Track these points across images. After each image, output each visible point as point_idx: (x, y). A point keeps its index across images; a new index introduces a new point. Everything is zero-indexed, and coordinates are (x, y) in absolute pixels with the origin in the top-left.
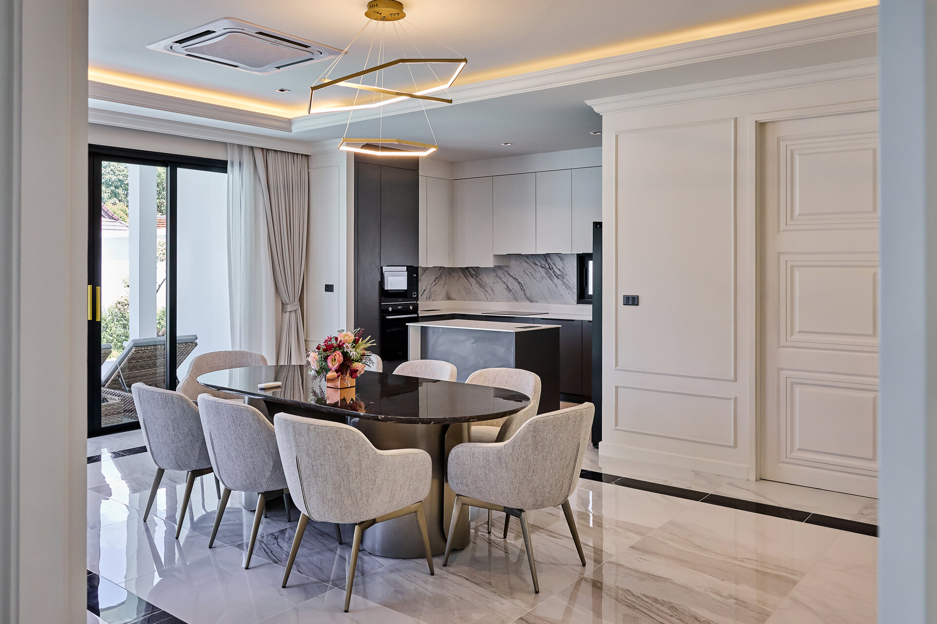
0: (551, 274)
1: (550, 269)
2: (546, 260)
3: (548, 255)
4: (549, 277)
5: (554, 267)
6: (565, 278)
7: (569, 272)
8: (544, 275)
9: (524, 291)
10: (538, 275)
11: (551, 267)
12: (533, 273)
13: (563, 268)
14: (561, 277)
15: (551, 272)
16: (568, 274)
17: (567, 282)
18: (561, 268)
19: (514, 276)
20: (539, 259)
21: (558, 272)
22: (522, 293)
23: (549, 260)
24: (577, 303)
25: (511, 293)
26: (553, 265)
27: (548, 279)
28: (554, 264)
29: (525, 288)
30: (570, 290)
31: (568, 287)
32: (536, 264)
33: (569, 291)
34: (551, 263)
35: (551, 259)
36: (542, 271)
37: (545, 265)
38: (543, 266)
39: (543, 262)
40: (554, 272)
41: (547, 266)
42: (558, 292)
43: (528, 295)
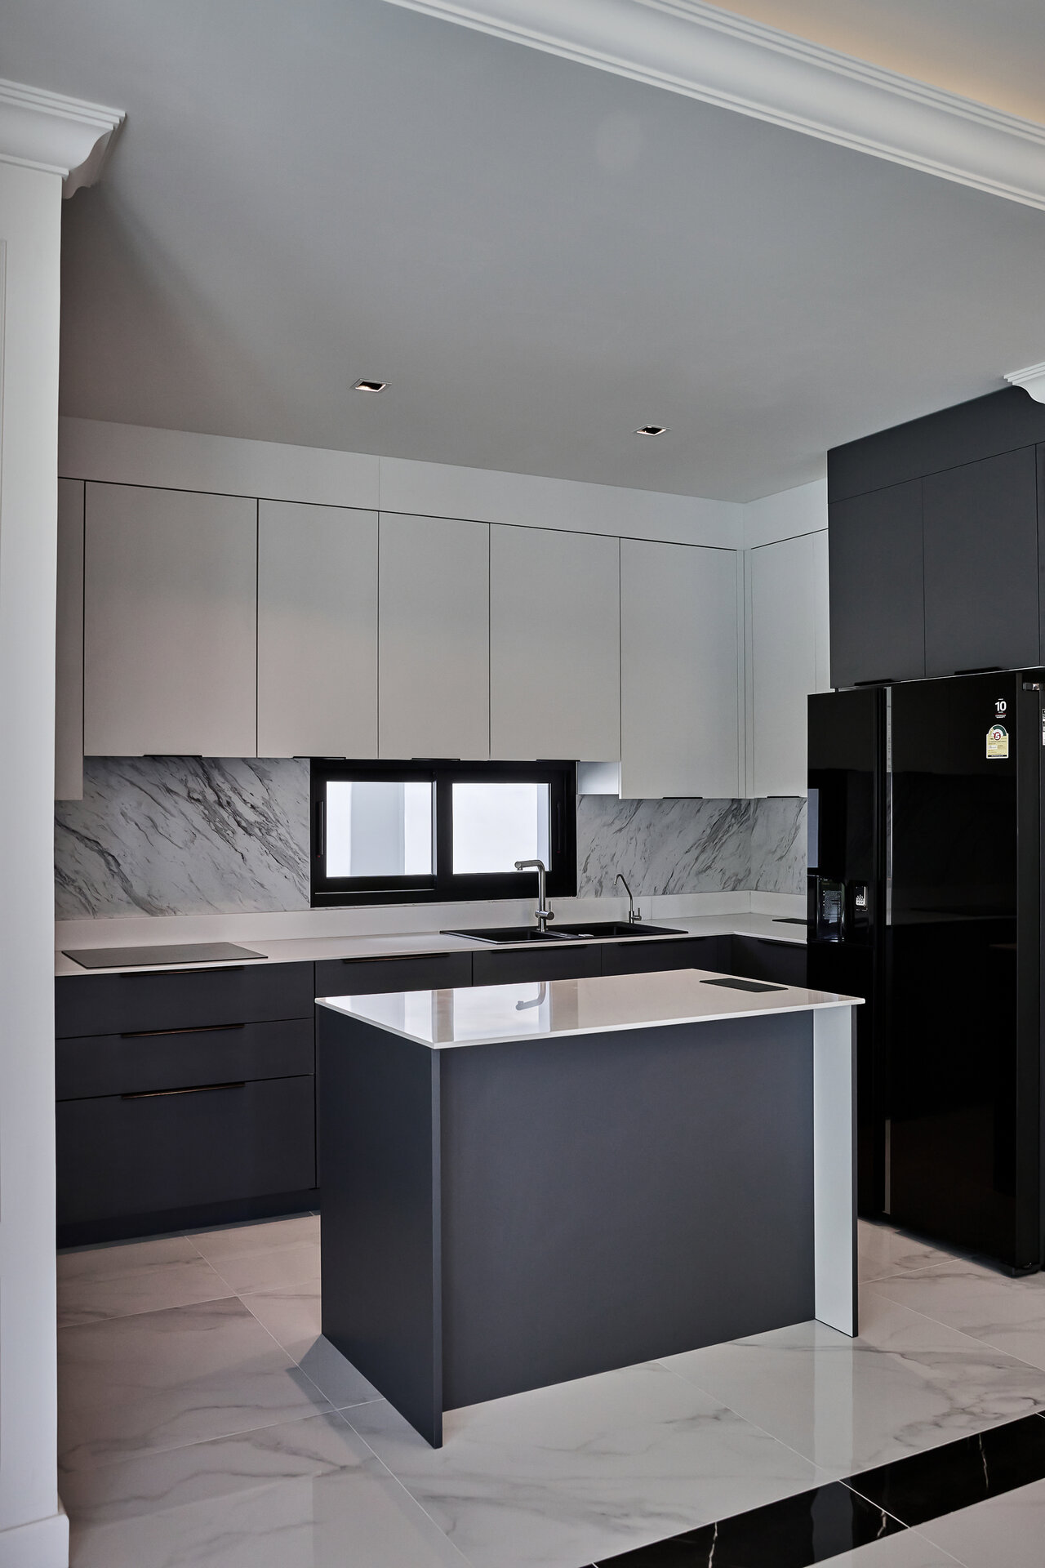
0: (223, 821)
1: (220, 804)
2: (208, 779)
3: (215, 762)
4: (218, 831)
5: (235, 799)
6: (274, 834)
7: (284, 813)
8: (200, 823)
9: (124, 879)
10: (176, 827)
11: (224, 800)
12: (159, 820)
13: (266, 803)
14: (262, 829)
15: (225, 815)
16: (283, 819)
17: (279, 844)
18: (258, 803)
19: (84, 832)
20: (181, 775)
21: (251, 816)
22: (117, 884)
23: (218, 779)
24: (311, 907)
25: (71, 889)
26: (230, 793)
27: (215, 837)
28: (234, 790)
29: (125, 868)
30: (291, 868)
31: (281, 859)
32: (169, 791)
33: (285, 871)
34: (226, 787)
35: (223, 775)
36: (194, 812)
37: (202, 793)
38: (196, 796)
39: (197, 785)
40: (236, 814)
41: (211, 797)
42: (248, 875)
43: (139, 890)
